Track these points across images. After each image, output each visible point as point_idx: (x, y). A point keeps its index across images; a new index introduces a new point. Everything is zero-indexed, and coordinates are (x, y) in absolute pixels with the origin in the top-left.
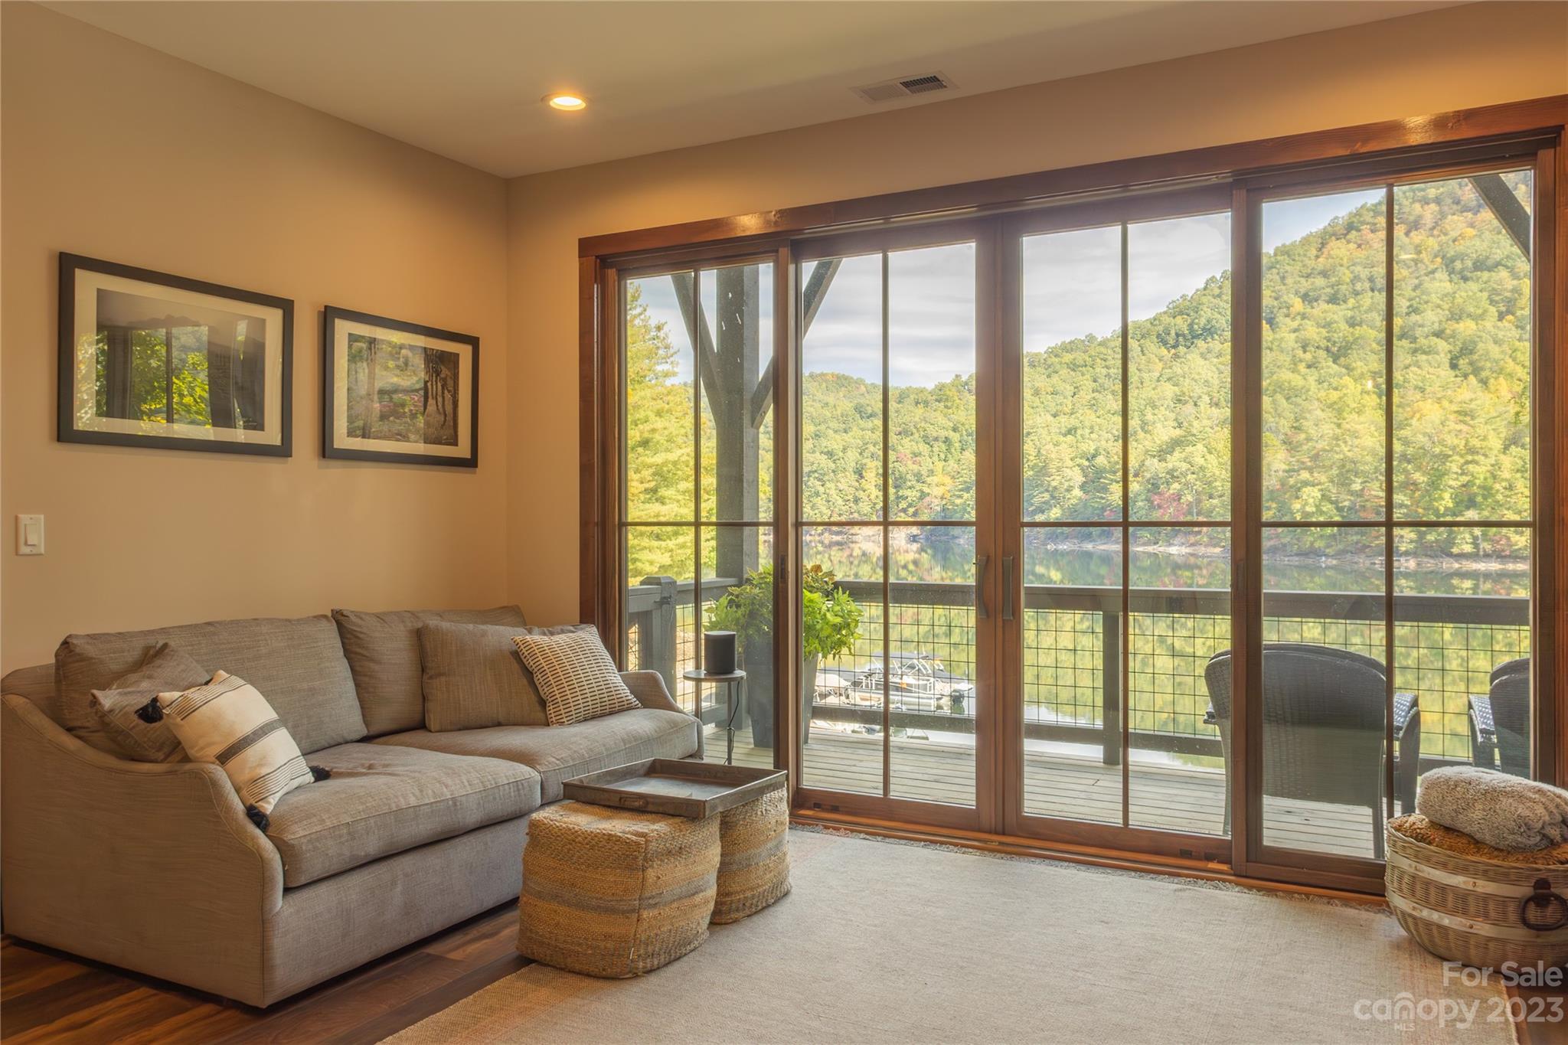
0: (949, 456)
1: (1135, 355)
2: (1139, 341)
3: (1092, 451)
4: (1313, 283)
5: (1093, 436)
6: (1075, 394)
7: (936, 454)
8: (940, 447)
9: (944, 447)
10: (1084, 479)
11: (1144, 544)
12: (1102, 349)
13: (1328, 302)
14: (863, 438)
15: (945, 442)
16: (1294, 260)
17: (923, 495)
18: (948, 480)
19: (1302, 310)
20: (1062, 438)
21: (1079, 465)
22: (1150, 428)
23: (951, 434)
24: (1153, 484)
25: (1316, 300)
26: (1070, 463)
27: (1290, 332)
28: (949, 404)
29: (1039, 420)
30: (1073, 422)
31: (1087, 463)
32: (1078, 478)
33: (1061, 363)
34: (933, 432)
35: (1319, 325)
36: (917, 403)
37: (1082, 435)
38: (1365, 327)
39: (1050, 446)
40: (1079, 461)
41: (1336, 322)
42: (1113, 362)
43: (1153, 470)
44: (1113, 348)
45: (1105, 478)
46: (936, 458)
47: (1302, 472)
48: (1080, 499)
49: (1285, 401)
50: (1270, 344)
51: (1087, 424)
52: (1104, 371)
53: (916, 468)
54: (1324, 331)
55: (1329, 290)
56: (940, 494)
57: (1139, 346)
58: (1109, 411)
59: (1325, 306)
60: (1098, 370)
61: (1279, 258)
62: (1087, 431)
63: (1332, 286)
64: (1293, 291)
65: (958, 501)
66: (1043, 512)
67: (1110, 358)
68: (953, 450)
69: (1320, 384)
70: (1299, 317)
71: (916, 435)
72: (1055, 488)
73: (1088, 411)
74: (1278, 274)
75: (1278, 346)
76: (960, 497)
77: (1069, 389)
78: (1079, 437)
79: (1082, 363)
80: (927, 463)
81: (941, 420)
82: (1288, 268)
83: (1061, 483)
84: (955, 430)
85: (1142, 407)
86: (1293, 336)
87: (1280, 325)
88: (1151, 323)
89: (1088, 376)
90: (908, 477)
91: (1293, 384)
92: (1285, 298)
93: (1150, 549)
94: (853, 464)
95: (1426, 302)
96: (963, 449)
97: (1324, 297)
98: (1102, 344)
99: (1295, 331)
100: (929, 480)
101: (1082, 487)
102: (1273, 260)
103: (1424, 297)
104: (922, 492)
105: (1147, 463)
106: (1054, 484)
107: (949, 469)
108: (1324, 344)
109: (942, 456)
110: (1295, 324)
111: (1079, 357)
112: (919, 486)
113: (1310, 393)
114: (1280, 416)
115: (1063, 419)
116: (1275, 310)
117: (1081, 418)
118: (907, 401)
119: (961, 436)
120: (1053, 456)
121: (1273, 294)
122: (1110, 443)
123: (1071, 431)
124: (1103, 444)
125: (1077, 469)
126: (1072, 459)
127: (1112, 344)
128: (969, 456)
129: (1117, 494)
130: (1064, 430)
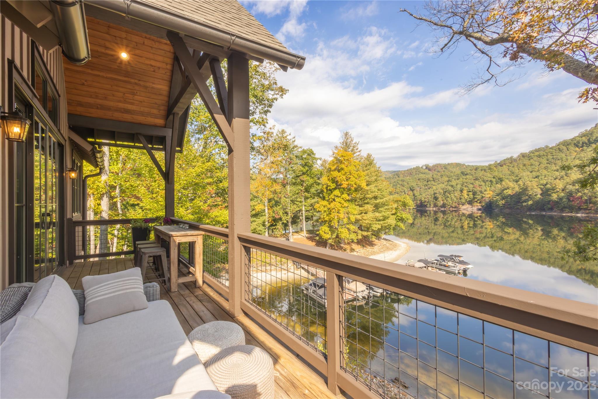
1: (564, 151)
2: (566, 146)
3: (545, 183)
5: (545, 178)
6: (539, 165)
8: (488, 183)
9: (490, 183)
10: (542, 192)
11: (566, 213)
12: (551, 150)
14: (462, 181)
15: (490, 181)
17: (483, 197)
18: (491, 193)
20: (533, 179)
22: (570, 175)
23: (492, 179)
24: (571, 193)
26: (536, 187)
28: (492, 171)
29: (524, 174)
30: (538, 174)
31: (543, 187)
32: (540, 192)
33: (534, 155)
34: (486, 179)
36: (482, 170)
37: (541, 178)
39: (528, 182)
40: (540, 186)
43: (571, 188)
44: (555, 150)
45: (550, 192)
46: (487, 186)
48: (540, 198)
51: (543, 174)
52: (551, 157)
53: (480, 189)
56: (489, 197)
57: (566, 148)
58: (552, 170)
60: (549, 157)
62: (543, 177)
65: (495, 199)
66: (526, 202)
67: (553, 153)
68: (493, 184)
71: (480, 180)
72: (530, 195)
73: (544, 171)
76: (495, 197)
77: (537, 163)
78: (540, 179)
79: (542, 155)
80: (484, 188)
81: (489, 175)
83: (533, 193)
84: (494, 178)
88: (572, 140)
89: (545, 159)
90: (478, 192)
93: (569, 214)
94: (459, 189)
96: (496, 183)
98: (551, 148)
100: (485, 193)
101: (541, 194)
104: (482, 196)
105: (568, 187)
106: (530, 193)
107: (492, 189)
109: (489, 186)
111: (542, 153)
112: (481, 195)
115: (534, 173)
117: (541, 173)
118: (478, 170)
119: (496, 179)
120: (529, 185)
122: (553, 180)
123: (537, 177)
124: (550, 181)
125: (539, 189)
126: (537, 186)
127: (555, 148)
128: (499, 186)
129: (554, 197)
130: (534, 177)
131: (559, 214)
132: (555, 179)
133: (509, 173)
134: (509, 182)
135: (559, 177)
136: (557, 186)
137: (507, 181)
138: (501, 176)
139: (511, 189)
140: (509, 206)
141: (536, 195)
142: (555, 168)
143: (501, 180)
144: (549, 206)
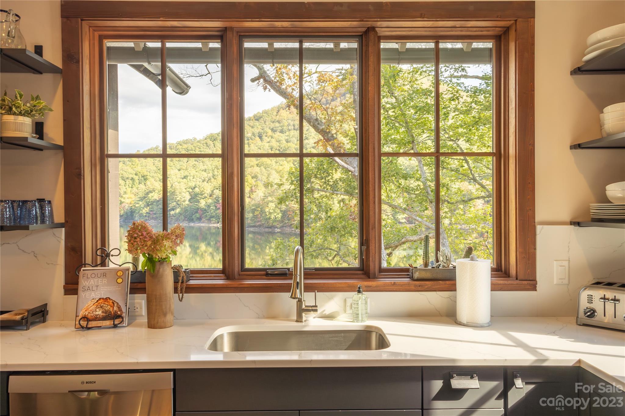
0: (133, 186)
1: (212, 147)
2: (213, 141)
3: (193, 186)
4: (275, 125)
5: (194, 180)
6: (188, 162)
7: (127, 185)
8: (129, 182)
9: (131, 182)
10: (190, 197)
11: (214, 223)
12: (199, 144)
13: (280, 132)
15: (131, 180)
16: (269, 115)
18: (133, 196)
19: (271, 135)
20: (181, 180)
21: (188, 191)
22: (216, 177)
23: (134, 176)
24: (217, 200)
25: (276, 131)
26: (185, 191)
27: (267, 143)
28: (134, 164)
29: (172, 172)
30: (186, 173)
31: (191, 191)
32: (188, 197)
33: (182, 148)
34: (126, 175)
35: (277, 141)
38: (291, 143)
39: (176, 183)
40: (188, 190)
41: (282, 141)
42: (203, 149)
43: (217, 194)
44: (203, 144)
45: (198, 197)
46: (127, 187)
47: (269, 197)
48: (188, 205)
49: (264, 169)
50: (260, 147)
51: (192, 174)
54: (278, 143)
55: (280, 128)
56: (129, 202)
57: (213, 143)
58: (201, 170)
59: (278, 134)
61: (264, 114)
62: (192, 177)
63: (281, 127)
64: (268, 127)
65: (137, 205)
66: (173, 210)
67: (202, 148)
68: (135, 183)
69: (276, 163)
70: (270, 137)
72: (179, 200)
73: (192, 169)
74: (263, 120)
75: (263, 148)
76: (137, 203)
78: (189, 180)
79: (191, 149)
80: (123, 189)
81: (130, 170)
82: (266, 118)
83: (181, 198)
84: (136, 174)
85: (214, 169)
86: (268, 144)
87: (264, 140)
88: (218, 135)
91: (267, 163)
92: (266, 129)
93: (215, 225)
95: (310, 136)
96: (139, 183)
97: (279, 130)
98: (199, 142)
99: (269, 142)
101: (189, 200)
102: (261, 115)
103: (310, 134)
104: (121, 201)
105: (214, 191)
106: (178, 199)
107: (133, 191)
108: (278, 148)
109: (130, 186)
110: (268, 140)
111: (189, 146)
113: (273, 167)
114: (262, 175)
115: (182, 171)
116: (262, 134)
117: (189, 172)
119: (139, 177)
120: (178, 187)
121: (262, 128)
122: (201, 183)
123: (185, 177)
124: (198, 183)
125: (188, 193)
126: (186, 189)
127: (203, 142)
128: (142, 186)
129: (202, 204)
130: (182, 177)
131: (207, 225)
132: (204, 181)
133: (155, 168)
134: (155, 182)
135: (207, 179)
136: (205, 191)
137: (152, 180)
138: (145, 173)
139: (157, 191)
140: (154, 216)
141: (184, 201)
142: (203, 168)
143: (145, 178)
144: (198, 215)
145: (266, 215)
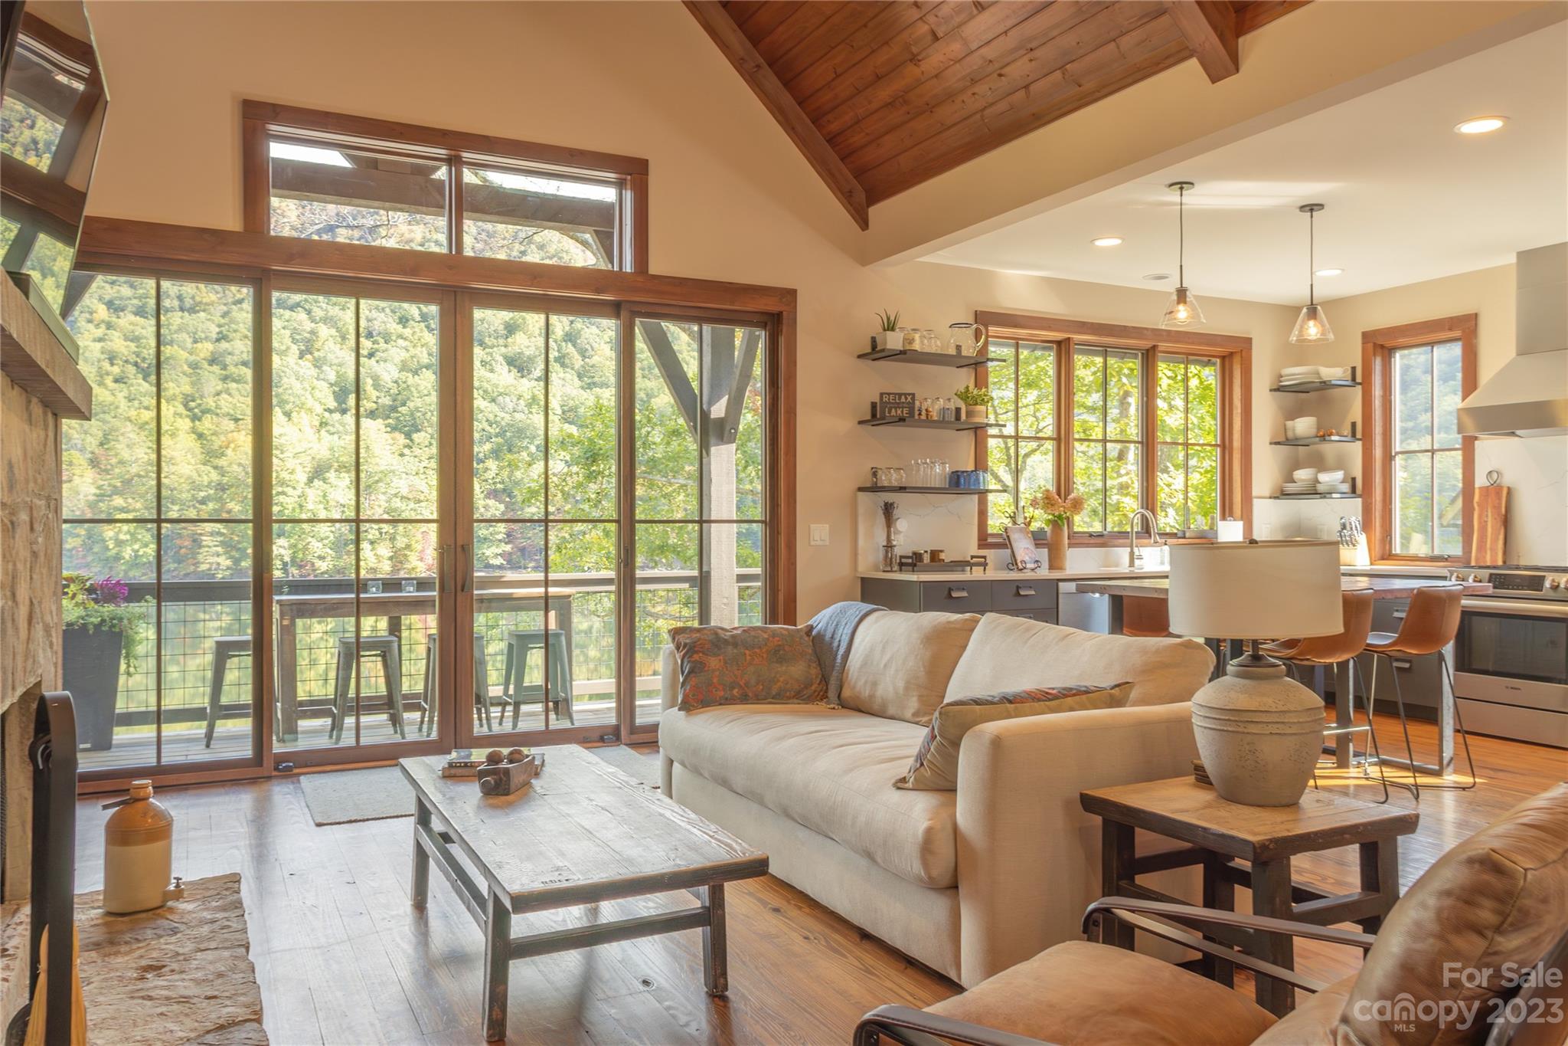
145: (107, 549)
